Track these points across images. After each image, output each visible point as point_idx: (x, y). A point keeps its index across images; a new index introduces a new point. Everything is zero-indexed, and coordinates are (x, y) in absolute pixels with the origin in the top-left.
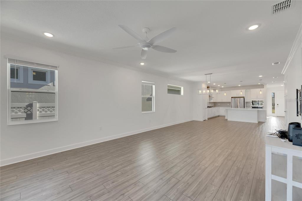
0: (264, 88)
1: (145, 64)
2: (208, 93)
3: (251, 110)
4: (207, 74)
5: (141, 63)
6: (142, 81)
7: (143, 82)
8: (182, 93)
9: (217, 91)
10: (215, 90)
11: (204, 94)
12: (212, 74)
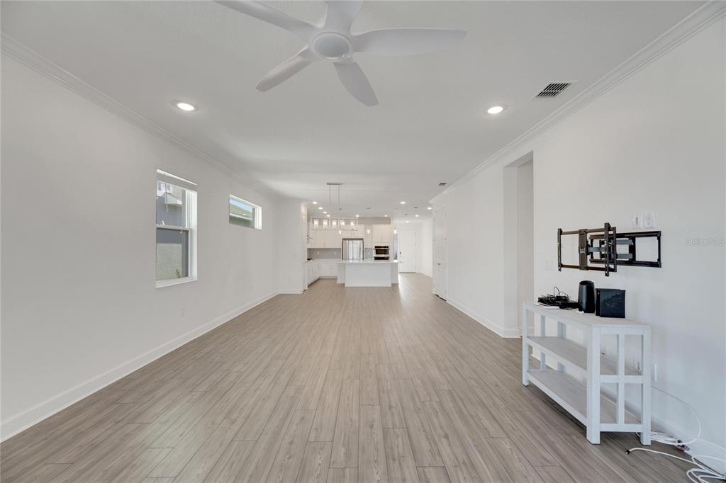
0: (390, 223)
1: (197, 108)
2: (333, 228)
3: (371, 264)
4: (331, 184)
5: (179, 102)
6: (159, 171)
7: (162, 172)
8: (258, 224)
9: (352, 224)
10: (348, 222)
11: (326, 229)
12: (341, 184)
